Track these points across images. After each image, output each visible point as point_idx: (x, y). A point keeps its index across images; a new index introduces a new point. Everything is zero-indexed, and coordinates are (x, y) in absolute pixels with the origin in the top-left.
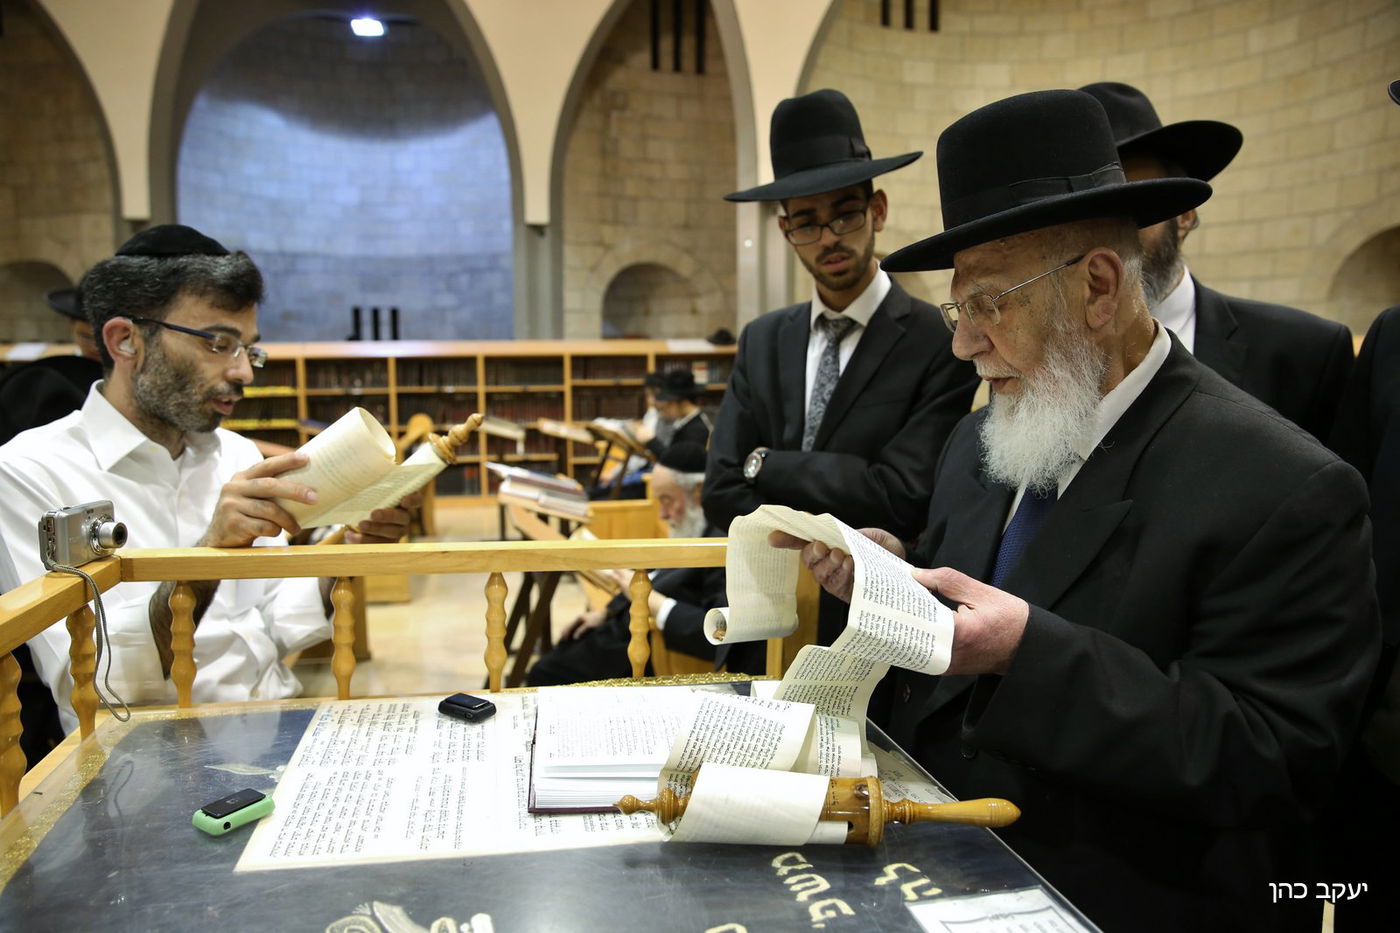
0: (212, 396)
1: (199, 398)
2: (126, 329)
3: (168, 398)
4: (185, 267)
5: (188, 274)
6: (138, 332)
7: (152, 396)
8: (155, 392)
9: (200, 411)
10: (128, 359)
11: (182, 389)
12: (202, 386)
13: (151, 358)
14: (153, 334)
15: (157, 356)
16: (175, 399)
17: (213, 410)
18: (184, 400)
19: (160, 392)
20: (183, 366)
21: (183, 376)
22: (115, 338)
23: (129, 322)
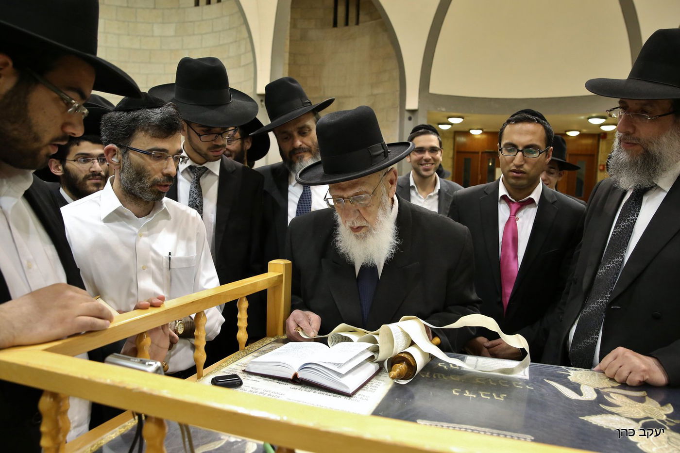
0: (155, 183)
1: (149, 184)
2: (114, 150)
3: (134, 185)
4: (138, 117)
5: (139, 120)
6: (119, 151)
7: (128, 184)
8: (128, 182)
9: (151, 191)
10: (116, 165)
11: (140, 180)
12: (149, 178)
13: (125, 165)
14: (125, 153)
15: (127, 164)
16: (137, 185)
17: (157, 190)
18: (142, 186)
19: (131, 182)
20: (139, 169)
21: (140, 174)
22: (110, 155)
23: (115, 146)
